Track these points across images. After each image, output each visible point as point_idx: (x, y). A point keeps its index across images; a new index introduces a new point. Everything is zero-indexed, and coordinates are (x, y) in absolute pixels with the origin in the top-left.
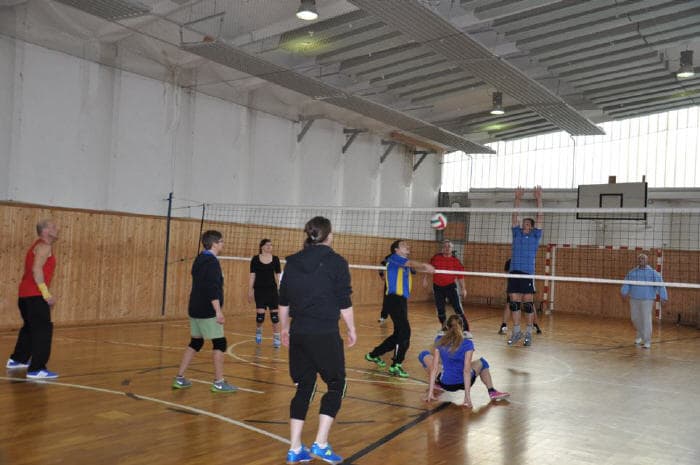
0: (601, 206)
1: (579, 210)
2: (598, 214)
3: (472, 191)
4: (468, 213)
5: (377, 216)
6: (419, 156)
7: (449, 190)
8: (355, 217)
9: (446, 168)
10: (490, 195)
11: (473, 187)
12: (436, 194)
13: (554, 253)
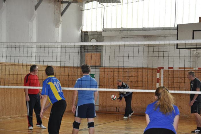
0: (193, 39)
1: (178, 42)
2: (191, 44)
3: (104, 30)
4: (101, 46)
5: (34, 50)
6: (65, 5)
7: (89, 30)
8: (13, 50)
9: (85, 13)
10: (117, 33)
11: (105, 27)
12: (79, 33)
13: (162, 73)
